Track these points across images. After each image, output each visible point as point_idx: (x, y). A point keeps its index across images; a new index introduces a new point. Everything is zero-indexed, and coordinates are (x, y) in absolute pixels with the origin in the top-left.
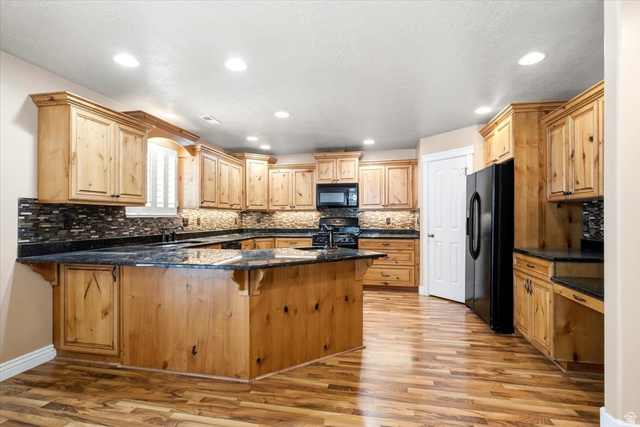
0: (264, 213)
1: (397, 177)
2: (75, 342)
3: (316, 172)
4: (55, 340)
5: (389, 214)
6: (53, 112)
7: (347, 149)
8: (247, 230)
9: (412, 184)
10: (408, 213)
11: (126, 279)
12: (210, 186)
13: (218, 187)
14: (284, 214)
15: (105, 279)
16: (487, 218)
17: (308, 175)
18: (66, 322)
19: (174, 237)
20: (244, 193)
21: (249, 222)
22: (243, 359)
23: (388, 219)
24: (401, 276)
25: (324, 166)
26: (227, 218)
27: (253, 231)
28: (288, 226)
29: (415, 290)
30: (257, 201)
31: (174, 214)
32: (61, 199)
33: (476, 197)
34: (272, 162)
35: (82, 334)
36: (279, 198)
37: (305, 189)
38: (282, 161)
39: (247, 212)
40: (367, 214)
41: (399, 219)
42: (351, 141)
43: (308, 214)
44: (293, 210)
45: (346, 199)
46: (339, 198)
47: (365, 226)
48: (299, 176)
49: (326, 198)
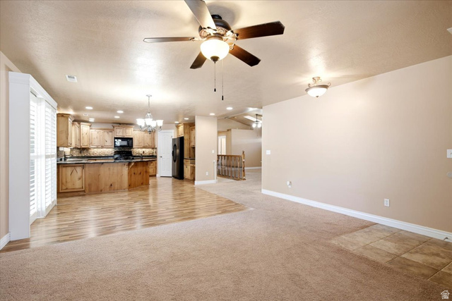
1: (148, 136)
2: (67, 189)
3: (114, 133)
5: (144, 150)
7: (127, 124)
9: (153, 139)
10: (150, 150)
11: (86, 169)
15: (80, 169)
16: (178, 151)
17: (110, 133)
18: (62, 184)
20: (80, 140)
22: (126, 184)
23: (144, 152)
25: (118, 130)
28: (98, 155)
29: (155, 176)
30: (84, 144)
33: (175, 145)
35: (70, 186)
36: (95, 142)
37: (109, 139)
40: (136, 149)
41: (147, 151)
42: (132, 122)
43: (107, 150)
44: (102, 147)
45: (128, 144)
46: (125, 143)
47: (134, 154)
48: (106, 133)
49: (119, 143)
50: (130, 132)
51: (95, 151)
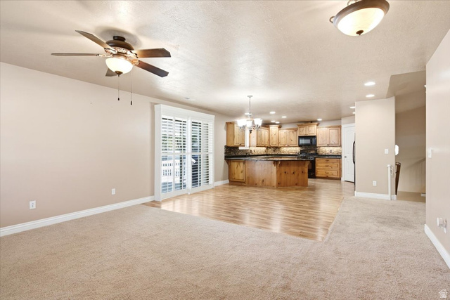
0: (277, 148)
1: (334, 132)
2: (234, 179)
3: (298, 132)
4: (229, 179)
5: (331, 148)
6: (230, 126)
7: (312, 122)
8: (270, 155)
9: (340, 135)
11: (246, 164)
12: (259, 138)
13: (261, 139)
14: (285, 148)
15: (242, 164)
17: (295, 132)
18: (232, 174)
19: (250, 156)
20: (269, 140)
21: (270, 151)
22: (275, 183)
23: (331, 150)
24: (334, 173)
25: (302, 129)
26: (262, 150)
27: (272, 155)
29: (340, 179)
30: (274, 143)
31: (248, 148)
32: (232, 146)
34: (280, 127)
35: (236, 177)
36: (283, 142)
37: (294, 138)
38: (285, 127)
39: (270, 148)
40: (321, 148)
41: (335, 150)
42: (313, 119)
43: (295, 148)
44: (288, 146)
45: (311, 142)
46: (308, 141)
47: (320, 153)
48: (291, 133)
49: (303, 141)
50: (312, 130)
51: (285, 150)
